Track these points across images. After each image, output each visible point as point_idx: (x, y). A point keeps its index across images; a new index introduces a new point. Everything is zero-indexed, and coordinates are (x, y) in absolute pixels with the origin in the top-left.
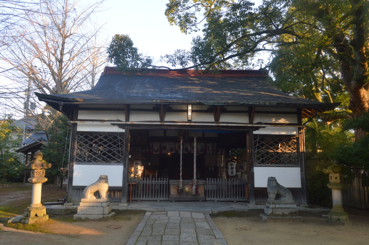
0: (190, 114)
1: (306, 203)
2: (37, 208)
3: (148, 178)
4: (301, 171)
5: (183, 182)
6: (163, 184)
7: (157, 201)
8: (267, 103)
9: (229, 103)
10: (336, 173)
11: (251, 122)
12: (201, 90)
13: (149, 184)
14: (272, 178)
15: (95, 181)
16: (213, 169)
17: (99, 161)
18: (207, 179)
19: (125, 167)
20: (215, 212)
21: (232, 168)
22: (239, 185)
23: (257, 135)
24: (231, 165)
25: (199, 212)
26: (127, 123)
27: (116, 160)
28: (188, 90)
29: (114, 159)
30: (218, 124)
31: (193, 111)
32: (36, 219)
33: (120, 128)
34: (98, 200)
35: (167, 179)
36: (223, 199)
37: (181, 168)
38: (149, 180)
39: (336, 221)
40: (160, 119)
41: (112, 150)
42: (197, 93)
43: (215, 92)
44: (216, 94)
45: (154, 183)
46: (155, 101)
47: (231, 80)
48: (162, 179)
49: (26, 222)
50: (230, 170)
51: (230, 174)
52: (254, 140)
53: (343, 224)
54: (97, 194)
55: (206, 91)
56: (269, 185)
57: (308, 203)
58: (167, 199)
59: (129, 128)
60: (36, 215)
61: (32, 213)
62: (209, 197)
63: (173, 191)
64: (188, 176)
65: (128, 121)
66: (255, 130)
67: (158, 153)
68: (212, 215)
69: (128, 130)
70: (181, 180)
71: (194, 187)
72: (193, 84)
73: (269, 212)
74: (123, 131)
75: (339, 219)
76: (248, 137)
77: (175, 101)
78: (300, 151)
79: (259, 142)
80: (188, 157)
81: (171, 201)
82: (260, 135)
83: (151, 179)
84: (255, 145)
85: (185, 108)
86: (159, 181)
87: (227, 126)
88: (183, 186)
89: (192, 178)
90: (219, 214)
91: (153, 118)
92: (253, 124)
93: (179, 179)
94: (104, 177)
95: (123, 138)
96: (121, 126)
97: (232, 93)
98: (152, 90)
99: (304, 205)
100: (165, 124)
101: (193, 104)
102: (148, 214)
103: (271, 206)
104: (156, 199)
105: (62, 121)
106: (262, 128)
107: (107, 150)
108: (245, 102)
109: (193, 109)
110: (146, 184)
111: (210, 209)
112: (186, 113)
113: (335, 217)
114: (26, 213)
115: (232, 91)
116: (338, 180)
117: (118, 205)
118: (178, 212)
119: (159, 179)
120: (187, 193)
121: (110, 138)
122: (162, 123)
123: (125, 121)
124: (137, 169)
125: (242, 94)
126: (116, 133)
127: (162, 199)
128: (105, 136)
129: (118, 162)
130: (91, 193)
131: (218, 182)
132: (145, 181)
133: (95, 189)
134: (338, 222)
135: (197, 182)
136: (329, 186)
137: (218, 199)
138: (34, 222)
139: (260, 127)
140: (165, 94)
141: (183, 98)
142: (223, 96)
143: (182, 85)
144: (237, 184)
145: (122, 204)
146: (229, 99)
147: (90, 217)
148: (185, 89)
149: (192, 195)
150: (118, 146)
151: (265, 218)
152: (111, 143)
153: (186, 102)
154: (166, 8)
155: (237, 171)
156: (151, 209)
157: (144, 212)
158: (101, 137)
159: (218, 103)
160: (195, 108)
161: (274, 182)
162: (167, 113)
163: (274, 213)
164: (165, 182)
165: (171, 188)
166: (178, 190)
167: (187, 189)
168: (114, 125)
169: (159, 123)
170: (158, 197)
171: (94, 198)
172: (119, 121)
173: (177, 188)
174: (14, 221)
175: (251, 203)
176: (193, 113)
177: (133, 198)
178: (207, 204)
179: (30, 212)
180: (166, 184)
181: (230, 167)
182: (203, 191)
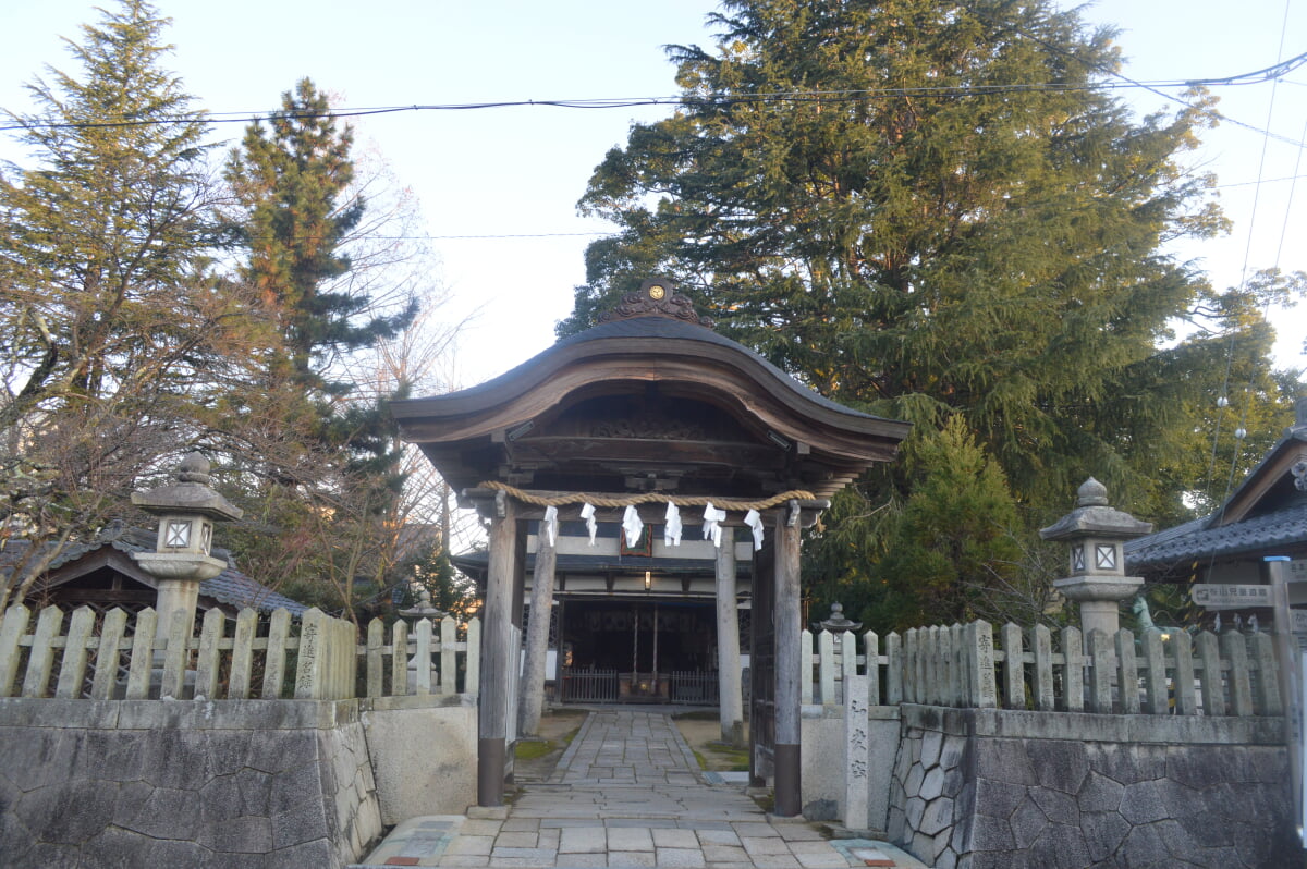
0: (648, 580)
3: (586, 670)
5: (638, 676)
6: (610, 679)
7: (600, 703)
9: (698, 570)
13: (588, 680)
18: (674, 672)
19: (559, 653)
20: (680, 714)
26: (563, 592)
30: (686, 596)
31: (652, 576)
35: (616, 671)
36: (695, 702)
37: (635, 655)
40: (607, 587)
45: (596, 677)
46: (601, 567)
48: (608, 671)
58: (615, 700)
59: (565, 599)
62: (675, 699)
63: (624, 689)
64: (645, 668)
65: (564, 590)
67: (598, 629)
68: (675, 718)
69: (563, 603)
70: (635, 672)
71: (653, 683)
74: (556, 603)
77: (629, 568)
80: (646, 636)
81: (620, 703)
83: (590, 672)
85: (642, 573)
86: (604, 675)
87: (699, 598)
88: (638, 681)
89: (650, 670)
90: (684, 717)
91: (597, 586)
93: (632, 671)
100: (615, 594)
101: (651, 571)
102: (591, 713)
104: (598, 700)
109: (653, 574)
110: (585, 679)
111: (672, 711)
112: (644, 579)
117: (551, 705)
118: (630, 713)
119: (604, 671)
120: (644, 692)
122: (610, 594)
123: (558, 589)
127: (607, 700)
132: (579, 673)
135: (658, 676)
137: (688, 701)
149: (651, 695)
153: (643, 568)
156: (595, 709)
157: (587, 712)
159: (684, 570)
160: (655, 573)
162: (616, 579)
164: (611, 676)
165: (621, 685)
166: (630, 687)
167: (644, 686)
169: (606, 594)
173: (629, 684)
176: (654, 579)
177: (567, 699)
178: (670, 706)
180: (613, 679)
182: (667, 689)
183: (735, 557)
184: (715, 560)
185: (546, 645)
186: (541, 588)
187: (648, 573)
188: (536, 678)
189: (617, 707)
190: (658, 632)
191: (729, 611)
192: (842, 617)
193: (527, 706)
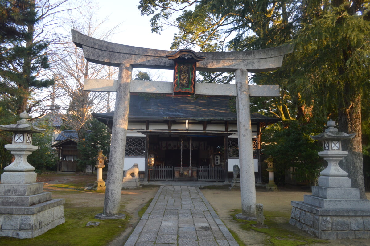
0: (187, 125)
1: (260, 181)
2: (101, 182)
3: (160, 166)
4: (258, 161)
5: (183, 169)
6: (170, 170)
7: (166, 181)
8: (235, 119)
9: (211, 119)
10: (271, 162)
11: (227, 130)
12: (195, 108)
13: (161, 170)
14: (236, 165)
15: (131, 167)
16: (205, 161)
17: (130, 155)
18: (199, 167)
19: (146, 158)
20: (203, 186)
21: (217, 160)
22: (220, 171)
23: (230, 138)
24: (217, 157)
25: (193, 186)
26: (148, 131)
27: (140, 154)
28: (186, 109)
29: (139, 154)
30: (205, 132)
31: (189, 123)
32: (101, 188)
33: (143, 134)
34: (133, 178)
35: (173, 166)
36: (209, 180)
37: (182, 160)
38: (161, 167)
39: (270, 189)
40: (168, 128)
41: (138, 148)
42: (192, 111)
43: (204, 110)
44: (204, 112)
45: (164, 169)
46: (165, 118)
47: (215, 99)
48: (169, 167)
49: (96, 189)
50: (216, 161)
51: (216, 163)
52: (228, 142)
53: (273, 191)
54: (133, 175)
55: (198, 109)
56: (234, 169)
57: (262, 182)
58: (173, 179)
59: (149, 134)
60: (101, 185)
61: (98, 184)
62: (200, 179)
63: (176, 175)
64: (186, 165)
65: (148, 130)
66: (229, 135)
67: (165, 149)
68: (201, 188)
69: (148, 136)
70: (182, 167)
71: (190, 172)
72: (190, 103)
73: (233, 185)
74: (145, 136)
75: (271, 188)
76: (225, 139)
77: (178, 118)
78: (258, 148)
79: (232, 143)
80: (186, 152)
81: (175, 181)
82: (232, 138)
83: (162, 167)
84: (229, 145)
85: (184, 121)
86: (167, 168)
87: (211, 133)
88: (183, 171)
89: (188, 166)
90: (205, 188)
91: (163, 128)
92: (228, 131)
93: (180, 166)
94: (136, 165)
95: (145, 140)
96: (143, 133)
97: (215, 111)
98: (163, 108)
99: (258, 183)
100: (172, 131)
101: (189, 120)
102: (161, 187)
103: (234, 182)
104: (165, 179)
105: (92, 124)
106: (233, 134)
107: (135, 148)
108: (221, 118)
109: (189, 122)
110: (159, 170)
111: (199, 185)
112: (185, 124)
113: (269, 187)
114: (95, 185)
115: (215, 109)
116: (272, 166)
117: (142, 182)
118: (180, 186)
119: (166, 166)
120: (186, 176)
121: (137, 140)
122: (170, 131)
123: (145, 129)
124: (151, 160)
125: (221, 111)
126: (141, 137)
127: (169, 179)
128: (134, 139)
129: (142, 156)
130: (129, 174)
131: (206, 168)
132: (158, 168)
133: (131, 172)
134: (271, 190)
135: (192, 169)
136: (267, 170)
137: (206, 180)
138: (100, 189)
139: (232, 133)
140: (171, 112)
141: (183, 116)
142: (208, 114)
143: (182, 104)
144: (219, 170)
145: (145, 182)
146: (212, 116)
147: (129, 187)
148: (184, 107)
149: (189, 177)
150: (142, 146)
151: (230, 188)
152: (137, 144)
153: (185, 118)
154: (171, 45)
155: (221, 162)
156: (163, 185)
158: (131, 140)
159: (205, 119)
160: (190, 121)
161: (237, 167)
162: (172, 124)
163: (236, 186)
164: (171, 169)
165: (175, 172)
166: (180, 173)
167: (185, 173)
168: (139, 132)
169: (168, 131)
170: (166, 178)
171: (131, 177)
172: (142, 129)
173: (179, 172)
174: (88, 189)
175: (226, 181)
176: (189, 124)
177: (151, 179)
178: (198, 182)
179: (97, 183)
180: (172, 170)
181: (216, 159)
182: (196, 175)
183: (249, 95)
184: (236, 96)
185: (124, 153)
186: (120, 114)
187: (187, 121)
188: (116, 175)
189: (173, 183)
190: (192, 150)
191: (246, 130)
192: (337, 130)
193: (110, 194)
